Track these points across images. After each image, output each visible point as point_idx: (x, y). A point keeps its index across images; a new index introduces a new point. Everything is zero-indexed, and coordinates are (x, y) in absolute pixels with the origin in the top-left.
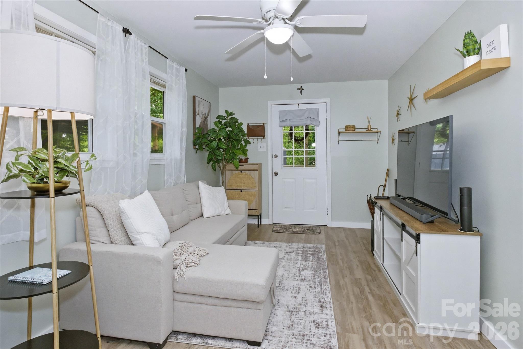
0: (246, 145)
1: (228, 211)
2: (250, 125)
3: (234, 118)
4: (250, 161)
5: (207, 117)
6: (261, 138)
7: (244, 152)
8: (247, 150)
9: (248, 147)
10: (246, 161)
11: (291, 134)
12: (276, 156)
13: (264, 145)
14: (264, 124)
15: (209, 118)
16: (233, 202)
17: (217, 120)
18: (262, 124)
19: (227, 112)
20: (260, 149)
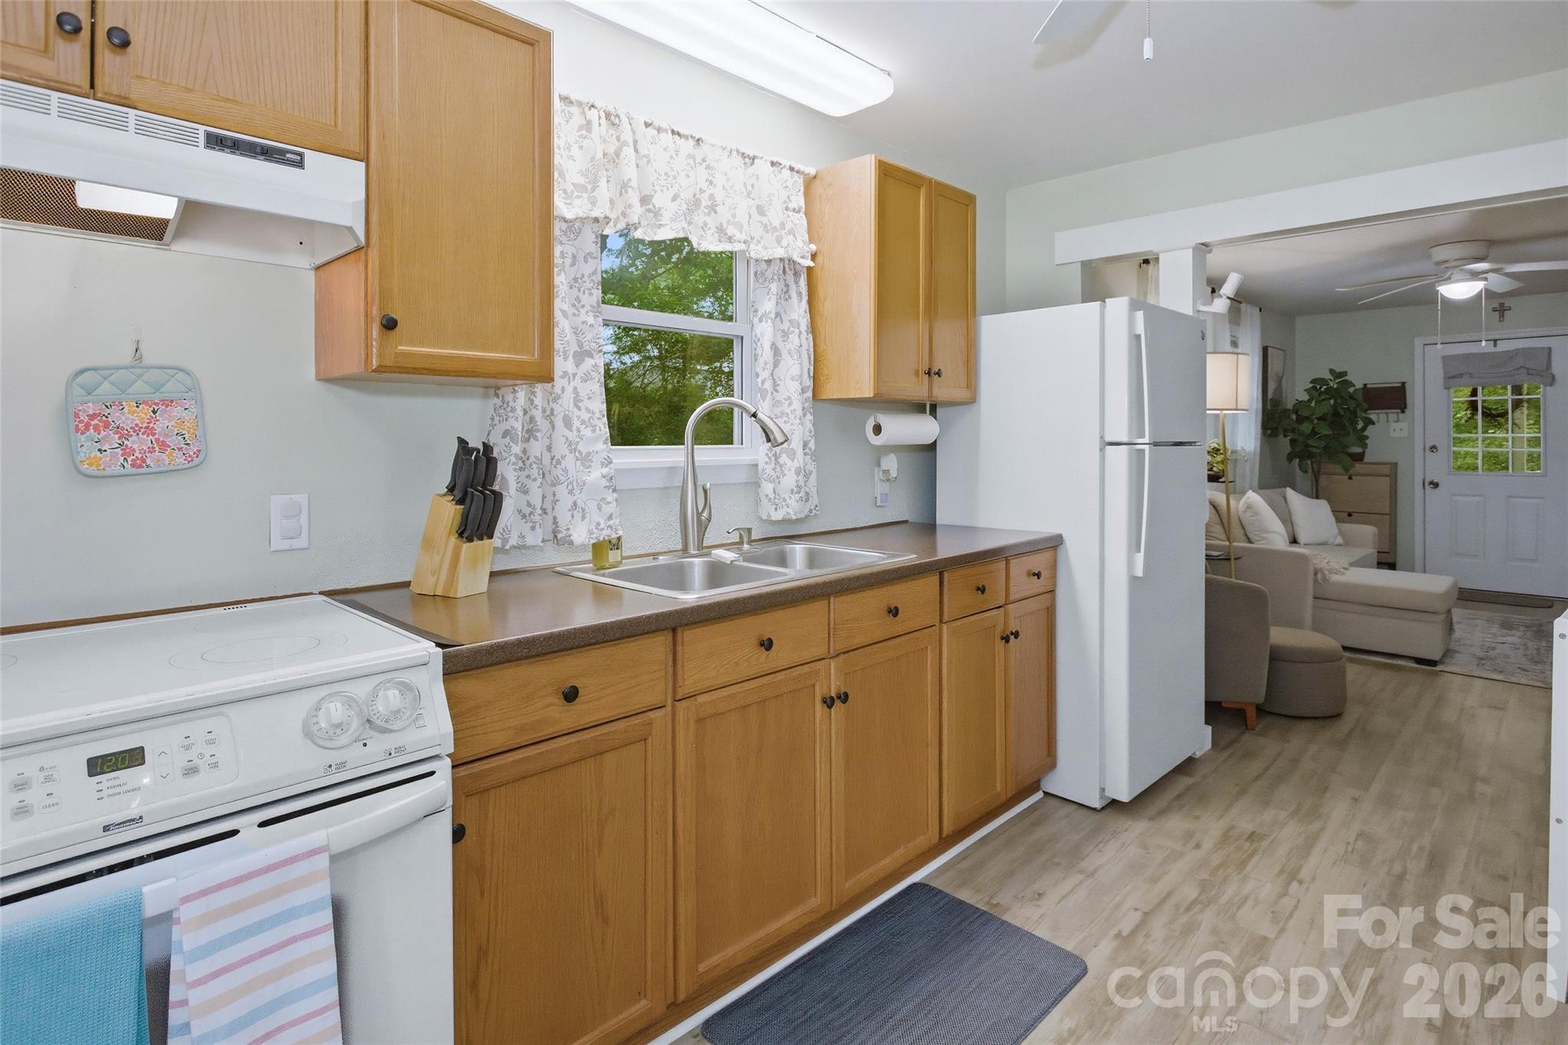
0: (1364, 429)
1: (1339, 540)
2: (1368, 386)
3: (1346, 380)
4: (1367, 459)
5: (1282, 377)
6: (1397, 413)
7: (1362, 440)
8: (1367, 437)
9: (1370, 431)
10: (1359, 458)
11: (1473, 406)
12: (1433, 448)
13: (1404, 425)
14: (1403, 384)
15: (1284, 380)
16: (1346, 526)
17: (1311, 385)
18: (1400, 385)
19: (1332, 371)
20: (1393, 434)
